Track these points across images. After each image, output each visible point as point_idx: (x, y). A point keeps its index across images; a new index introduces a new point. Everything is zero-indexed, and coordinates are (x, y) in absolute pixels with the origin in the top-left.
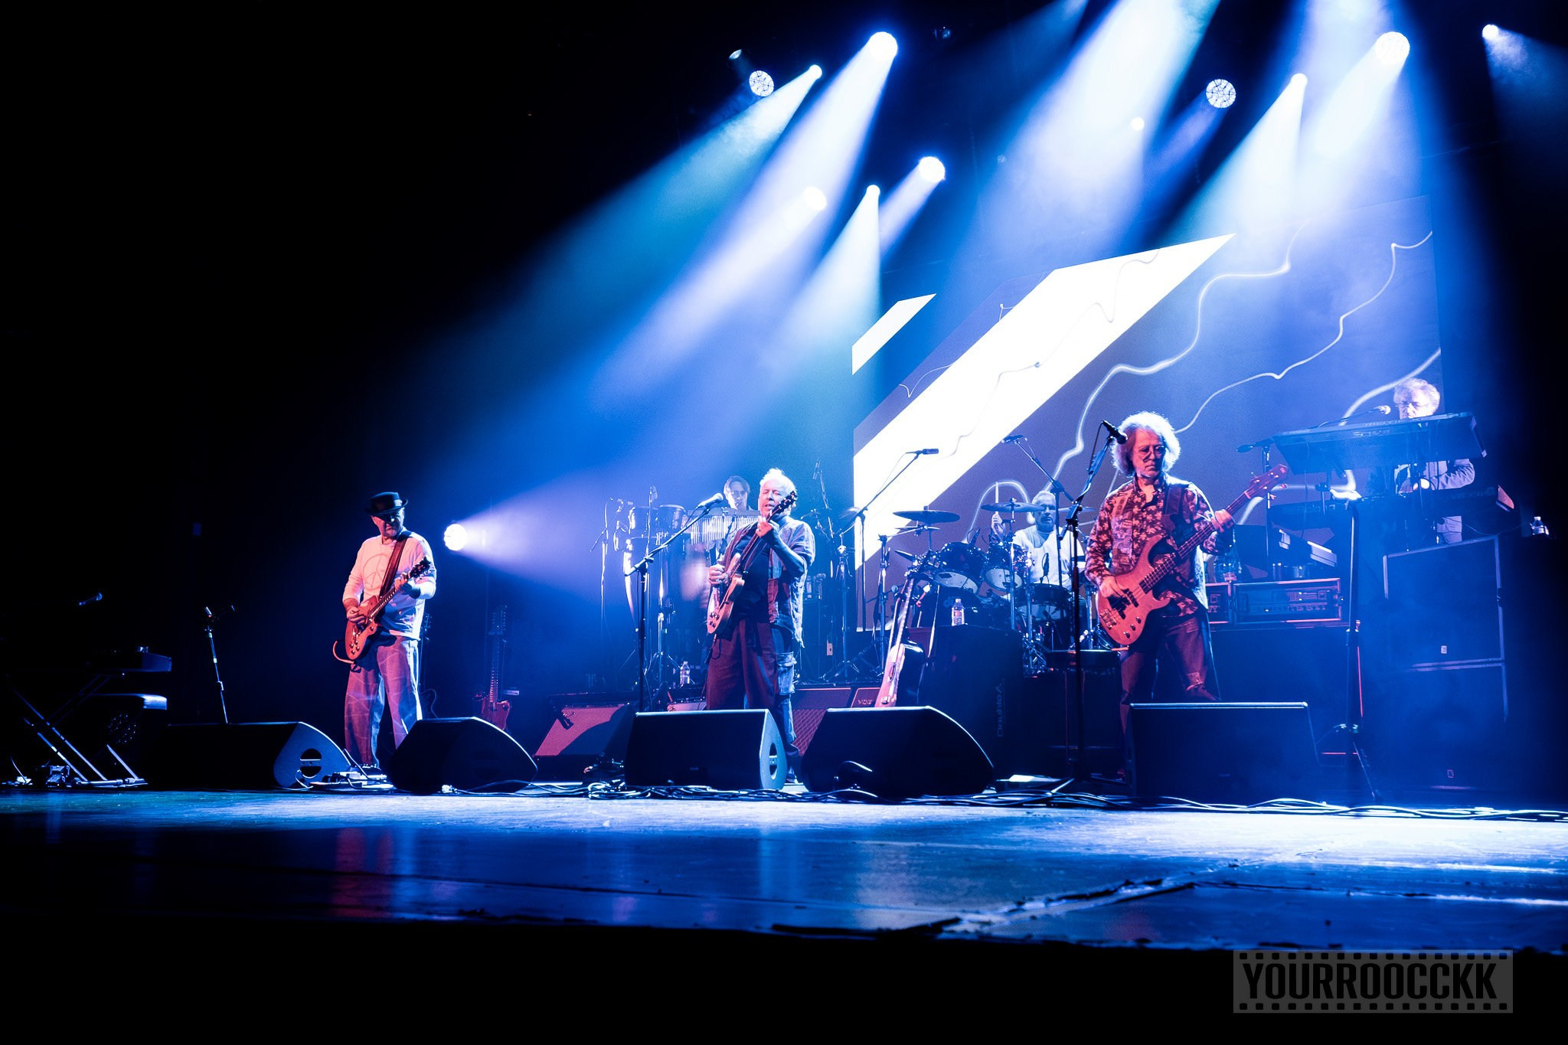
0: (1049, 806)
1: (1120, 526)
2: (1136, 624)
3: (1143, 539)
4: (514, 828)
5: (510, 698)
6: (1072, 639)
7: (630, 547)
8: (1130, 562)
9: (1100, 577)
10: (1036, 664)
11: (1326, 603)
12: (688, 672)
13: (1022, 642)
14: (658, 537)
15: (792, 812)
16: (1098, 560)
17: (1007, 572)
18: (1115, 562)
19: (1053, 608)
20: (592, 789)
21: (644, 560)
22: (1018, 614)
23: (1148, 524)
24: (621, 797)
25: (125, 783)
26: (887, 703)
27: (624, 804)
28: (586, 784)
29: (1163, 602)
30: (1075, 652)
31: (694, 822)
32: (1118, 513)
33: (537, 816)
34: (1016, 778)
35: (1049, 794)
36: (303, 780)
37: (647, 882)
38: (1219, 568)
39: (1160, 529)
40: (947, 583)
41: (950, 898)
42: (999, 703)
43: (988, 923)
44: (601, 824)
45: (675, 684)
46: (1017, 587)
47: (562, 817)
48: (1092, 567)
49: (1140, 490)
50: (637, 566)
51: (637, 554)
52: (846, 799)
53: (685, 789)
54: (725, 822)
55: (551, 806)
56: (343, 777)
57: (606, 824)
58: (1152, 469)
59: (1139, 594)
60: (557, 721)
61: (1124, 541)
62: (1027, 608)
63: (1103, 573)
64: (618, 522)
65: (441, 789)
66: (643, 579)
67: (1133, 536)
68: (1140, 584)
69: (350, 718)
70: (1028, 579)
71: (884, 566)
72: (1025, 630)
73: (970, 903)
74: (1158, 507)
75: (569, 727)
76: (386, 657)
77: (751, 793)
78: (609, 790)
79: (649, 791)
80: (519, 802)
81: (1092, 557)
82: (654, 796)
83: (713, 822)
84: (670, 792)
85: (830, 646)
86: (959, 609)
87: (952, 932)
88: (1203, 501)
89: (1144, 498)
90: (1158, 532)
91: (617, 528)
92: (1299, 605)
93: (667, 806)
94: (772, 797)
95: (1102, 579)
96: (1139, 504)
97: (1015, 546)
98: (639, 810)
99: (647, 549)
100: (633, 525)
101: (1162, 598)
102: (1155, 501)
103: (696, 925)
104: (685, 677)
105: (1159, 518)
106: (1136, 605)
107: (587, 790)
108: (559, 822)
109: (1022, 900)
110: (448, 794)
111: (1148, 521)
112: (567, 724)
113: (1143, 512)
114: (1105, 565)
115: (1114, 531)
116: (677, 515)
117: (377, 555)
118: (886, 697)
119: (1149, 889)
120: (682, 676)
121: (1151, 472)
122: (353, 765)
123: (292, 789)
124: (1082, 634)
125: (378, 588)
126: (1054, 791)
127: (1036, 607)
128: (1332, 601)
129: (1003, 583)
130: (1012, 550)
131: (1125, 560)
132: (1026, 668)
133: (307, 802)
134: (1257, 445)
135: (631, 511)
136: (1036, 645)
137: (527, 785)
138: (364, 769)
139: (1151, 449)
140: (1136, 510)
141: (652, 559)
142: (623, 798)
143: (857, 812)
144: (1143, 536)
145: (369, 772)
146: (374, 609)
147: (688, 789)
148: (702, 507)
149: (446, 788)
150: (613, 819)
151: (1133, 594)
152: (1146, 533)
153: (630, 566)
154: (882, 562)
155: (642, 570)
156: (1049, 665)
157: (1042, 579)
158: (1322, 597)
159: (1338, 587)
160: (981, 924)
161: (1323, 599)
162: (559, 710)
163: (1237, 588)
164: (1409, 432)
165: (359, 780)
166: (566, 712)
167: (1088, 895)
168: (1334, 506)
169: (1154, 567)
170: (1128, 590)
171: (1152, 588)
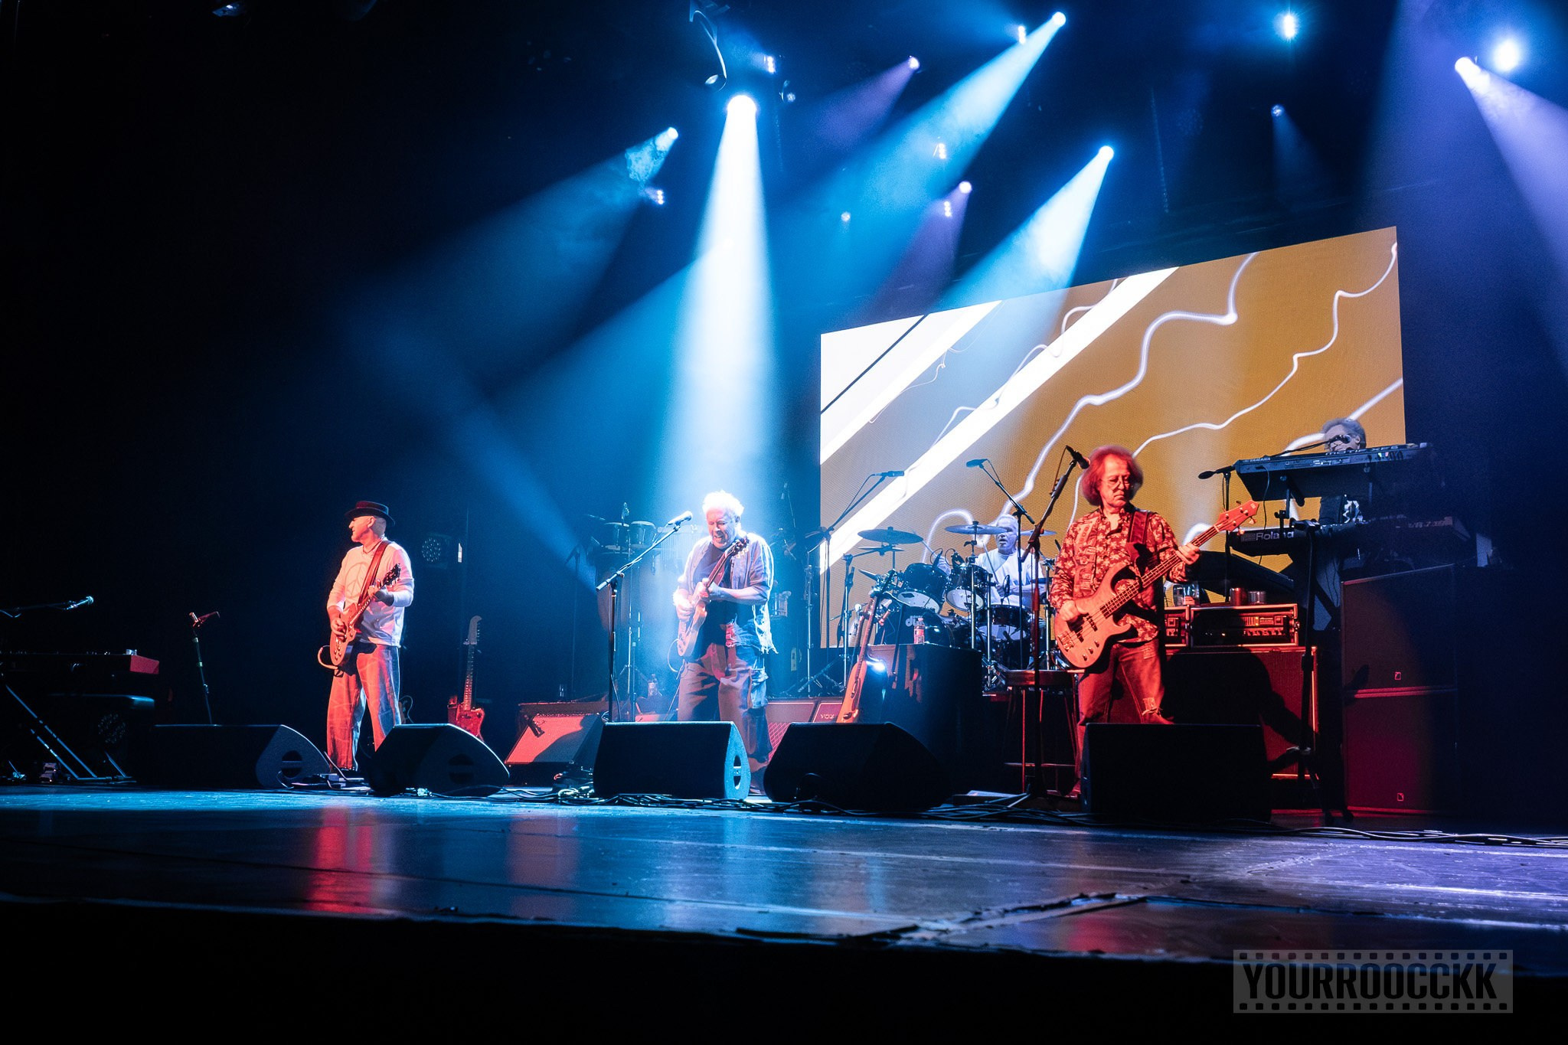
0: (1005, 820)
1: (1084, 552)
2: (1093, 647)
3: (1107, 565)
5: (483, 706)
10: (993, 683)
11: (1282, 629)
13: (982, 662)
17: (969, 593)
19: (1013, 629)
20: (561, 795)
21: (615, 575)
23: (1112, 550)
24: (590, 803)
25: (114, 780)
26: (849, 717)
27: (592, 811)
28: (556, 790)
29: (1123, 628)
30: (1034, 672)
32: (1082, 540)
34: (974, 793)
35: (1005, 809)
36: (284, 781)
37: (614, 884)
39: (1124, 556)
40: (909, 602)
41: (908, 906)
42: (958, 720)
43: (945, 931)
44: (569, 830)
45: (642, 695)
46: (977, 607)
49: (1105, 518)
50: (608, 581)
52: (807, 809)
53: (651, 796)
56: (322, 779)
58: (1120, 499)
60: (529, 729)
61: (1085, 567)
62: (988, 628)
63: (1064, 598)
65: (417, 791)
66: (614, 593)
67: (1095, 562)
68: (1101, 609)
70: (989, 600)
71: (849, 584)
73: (929, 913)
74: (1123, 535)
75: (540, 735)
76: (366, 665)
77: (715, 802)
78: (578, 796)
79: (617, 798)
80: (491, 806)
82: (622, 803)
84: (638, 800)
85: (793, 661)
86: (922, 628)
87: (910, 939)
89: (1108, 526)
92: (1256, 629)
93: (634, 813)
94: (736, 806)
96: (1103, 532)
97: (977, 567)
99: (618, 565)
102: (1119, 530)
103: (661, 926)
105: (1123, 545)
106: (1096, 629)
107: (557, 796)
109: (979, 911)
110: (423, 797)
111: (1112, 548)
112: (538, 732)
113: (1108, 539)
117: (356, 564)
119: (1101, 903)
121: (1119, 501)
123: (273, 790)
125: (357, 595)
126: (1010, 806)
127: (996, 628)
128: (1288, 627)
129: (965, 604)
130: (974, 571)
132: (984, 687)
134: (1219, 471)
137: (499, 789)
138: (342, 771)
139: (1120, 479)
140: (1100, 537)
141: (623, 574)
142: (592, 804)
144: (1107, 562)
145: (348, 774)
146: (353, 617)
148: (671, 524)
149: (421, 792)
151: (1093, 619)
152: (1110, 560)
155: (614, 584)
156: (1008, 684)
157: (1002, 601)
158: (1278, 622)
159: (1294, 613)
160: (938, 932)
161: (1279, 624)
162: (531, 717)
163: (1195, 611)
164: (1369, 462)
165: (339, 782)
166: (538, 720)
167: (1042, 906)
168: (1292, 533)
169: (1116, 593)
170: (1088, 614)
171: (1112, 614)
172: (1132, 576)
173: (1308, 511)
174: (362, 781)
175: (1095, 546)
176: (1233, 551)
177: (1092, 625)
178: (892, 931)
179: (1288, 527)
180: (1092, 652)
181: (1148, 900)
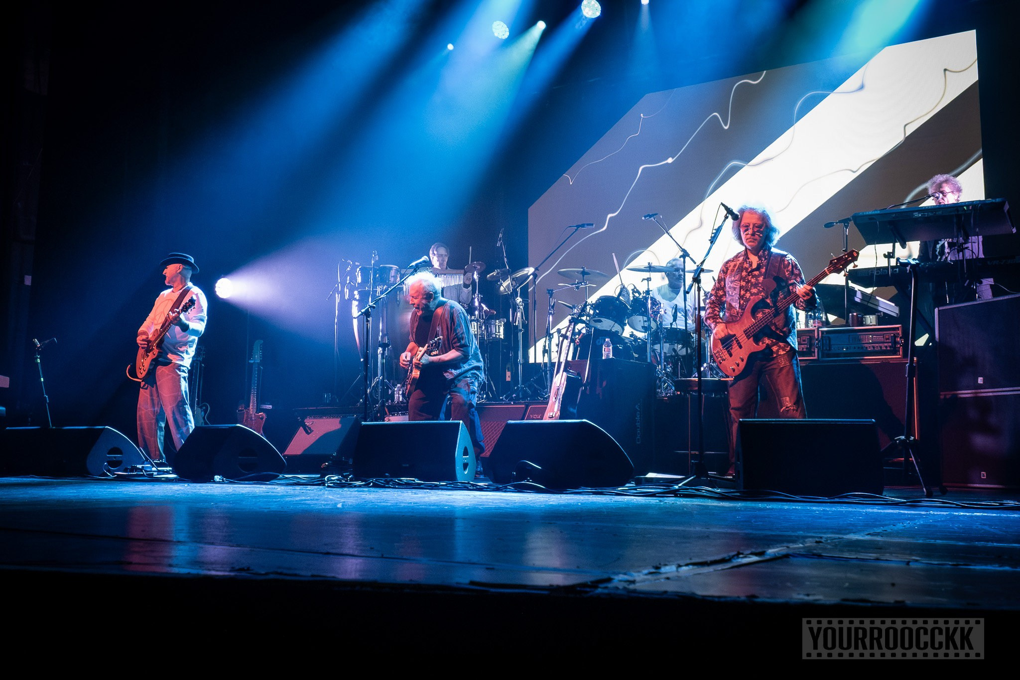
0: (676, 496)
1: (732, 285)
2: (739, 361)
3: (748, 297)
4: (269, 508)
5: (265, 411)
6: (695, 370)
7: (357, 297)
8: (738, 314)
9: (714, 323)
10: (666, 390)
11: (890, 344)
12: (401, 392)
13: (656, 372)
14: (379, 290)
15: (480, 499)
16: (715, 310)
17: (645, 318)
18: (727, 313)
19: (680, 346)
20: (328, 479)
21: (368, 307)
22: (654, 351)
23: (752, 285)
24: (350, 486)
26: (552, 417)
27: (352, 491)
28: (323, 476)
29: (761, 346)
30: (697, 380)
31: (406, 505)
33: (287, 499)
34: (651, 475)
35: (677, 487)
36: (109, 471)
37: (371, 548)
38: (809, 317)
39: (761, 289)
40: (599, 326)
41: (603, 562)
42: (638, 418)
43: (634, 582)
44: (336, 506)
45: (390, 401)
46: (652, 330)
47: (305, 500)
48: (710, 315)
49: (748, 258)
50: (363, 311)
51: (362, 302)
52: (520, 489)
53: (398, 480)
54: (430, 506)
55: (297, 492)
56: (139, 469)
57: (339, 506)
59: (743, 339)
60: (301, 428)
62: (660, 347)
63: (717, 321)
64: (348, 277)
65: (214, 478)
66: (368, 321)
67: (740, 294)
68: (745, 332)
69: (141, 424)
70: (661, 324)
71: (551, 313)
72: (659, 363)
73: (618, 567)
74: (760, 272)
75: (310, 433)
76: (163, 378)
77: (449, 484)
78: (340, 481)
79: (372, 482)
80: (273, 489)
81: (710, 307)
82: (376, 486)
83: (420, 505)
84: (388, 483)
85: (508, 374)
86: (608, 346)
87: (606, 588)
88: (797, 268)
90: (760, 292)
91: (348, 282)
92: (870, 345)
93: (385, 493)
94: (465, 487)
95: (716, 326)
96: (746, 269)
97: (652, 298)
98: (364, 495)
99: (370, 298)
100: (359, 280)
101: (761, 343)
102: (758, 268)
103: (411, 580)
104: (398, 397)
105: (761, 281)
106: (741, 347)
107: (324, 480)
108: (303, 504)
109: (659, 566)
110: (219, 483)
111: (752, 283)
112: (308, 431)
113: (749, 275)
114: (719, 315)
115: (727, 289)
116: (393, 273)
117: (165, 301)
118: (552, 413)
119: (754, 559)
120: (396, 396)
122: (147, 460)
123: (100, 478)
124: (702, 366)
126: (680, 485)
127: (667, 346)
128: (895, 342)
129: (642, 327)
130: (649, 301)
131: (734, 312)
132: (658, 392)
133: (112, 487)
134: (840, 222)
135: (358, 269)
136: (667, 374)
137: (278, 476)
138: (154, 463)
140: (744, 274)
141: (374, 305)
142: (351, 487)
143: (530, 499)
144: (748, 295)
145: (159, 465)
146: (156, 340)
147: (401, 480)
148: (412, 266)
149: (217, 478)
150: (344, 502)
151: (739, 339)
152: (750, 293)
153: (357, 311)
154: (550, 309)
155: (367, 314)
156: (676, 390)
157: (671, 324)
158: (887, 339)
159: (900, 332)
160: (628, 583)
161: (888, 341)
162: (303, 419)
163: (822, 332)
164: (956, 213)
165: (151, 471)
166: (308, 422)
167: (709, 562)
168: (897, 270)
169: (755, 319)
170: (735, 335)
171: (752, 336)
172: (767, 306)
173: (910, 252)
174: (170, 471)
175: (740, 281)
176: (851, 284)
177: (738, 344)
178: (592, 582)
179: (895, 264)
180: (738, 365)
181: (790, 557)
